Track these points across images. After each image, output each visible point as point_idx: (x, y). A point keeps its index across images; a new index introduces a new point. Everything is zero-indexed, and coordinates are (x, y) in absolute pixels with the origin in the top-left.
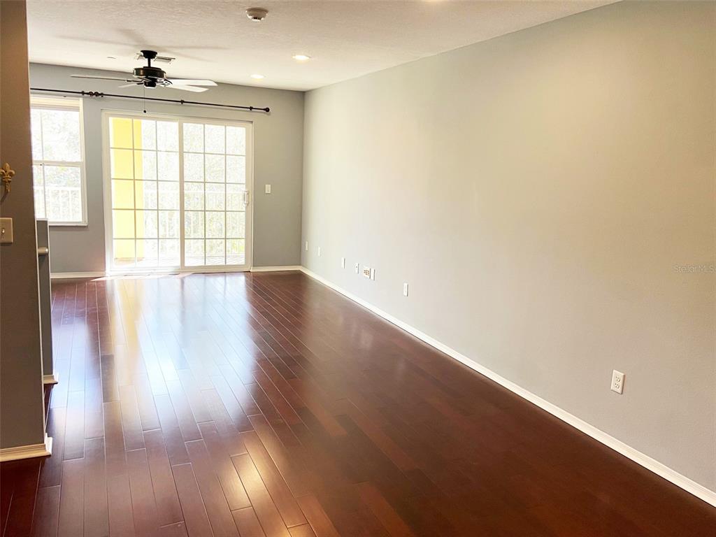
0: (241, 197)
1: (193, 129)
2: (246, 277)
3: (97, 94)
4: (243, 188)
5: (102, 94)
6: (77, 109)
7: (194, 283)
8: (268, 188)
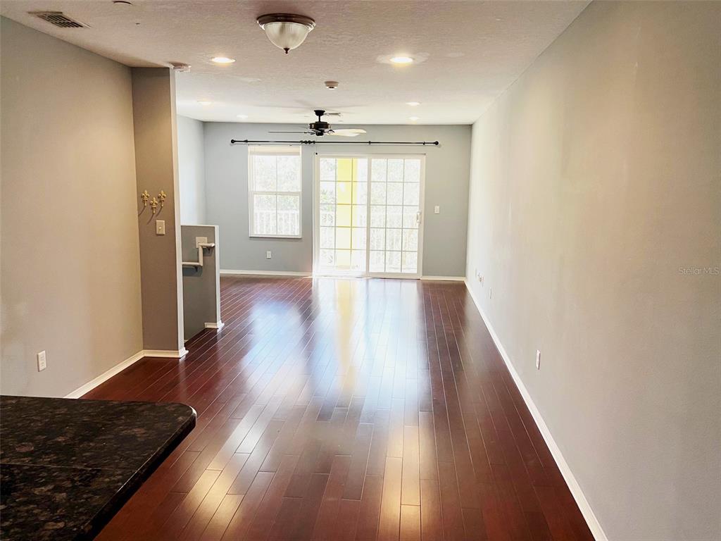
0: (415, 218)
1: (379, 163)
2: (418, 284)
3: (310, 142)
4: (417, 209)
5: (314, 142)
6: (298, 154)
7: (375, 285)
8: (437, 208)
